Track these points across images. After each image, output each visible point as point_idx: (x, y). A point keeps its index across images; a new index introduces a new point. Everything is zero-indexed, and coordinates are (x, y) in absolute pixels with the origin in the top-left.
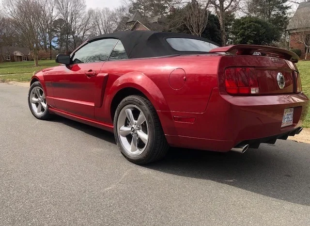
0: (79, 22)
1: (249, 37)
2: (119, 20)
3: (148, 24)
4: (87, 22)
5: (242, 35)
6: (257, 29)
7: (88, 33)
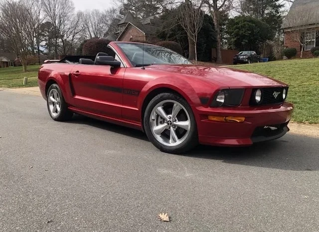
0: (67, 25)
1: (243, 37)
2: (110, 22)
3: (140, 26)
4: (77, 25)
5: (237, 35)
6: (251, 29)
7: (78, 36)
